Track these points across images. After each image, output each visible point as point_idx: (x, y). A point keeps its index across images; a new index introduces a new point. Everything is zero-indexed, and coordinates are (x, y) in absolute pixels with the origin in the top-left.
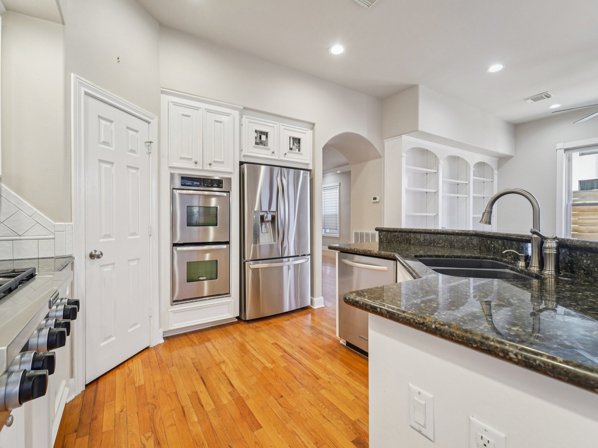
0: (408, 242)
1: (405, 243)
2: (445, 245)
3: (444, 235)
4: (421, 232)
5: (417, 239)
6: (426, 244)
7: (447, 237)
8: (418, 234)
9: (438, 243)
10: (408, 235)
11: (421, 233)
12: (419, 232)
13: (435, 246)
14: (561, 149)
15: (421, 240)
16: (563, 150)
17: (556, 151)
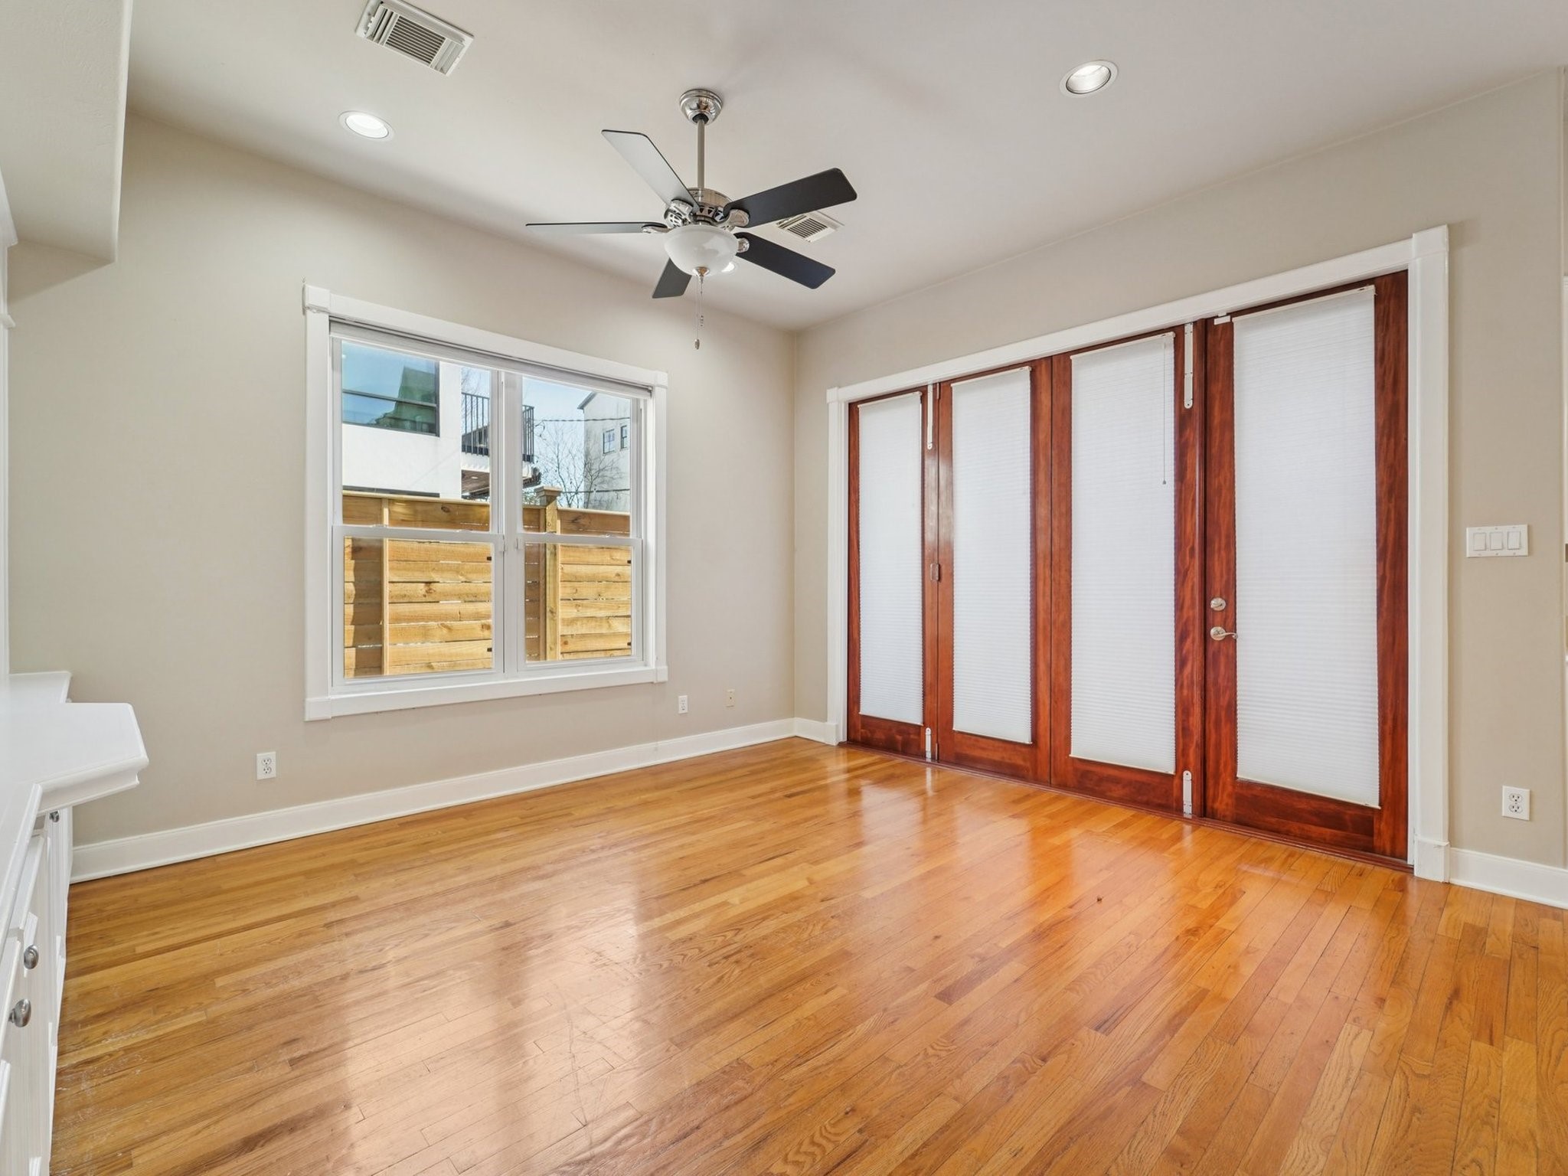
14: (320, 310)
16: (326, 318)
17: (304, 313)
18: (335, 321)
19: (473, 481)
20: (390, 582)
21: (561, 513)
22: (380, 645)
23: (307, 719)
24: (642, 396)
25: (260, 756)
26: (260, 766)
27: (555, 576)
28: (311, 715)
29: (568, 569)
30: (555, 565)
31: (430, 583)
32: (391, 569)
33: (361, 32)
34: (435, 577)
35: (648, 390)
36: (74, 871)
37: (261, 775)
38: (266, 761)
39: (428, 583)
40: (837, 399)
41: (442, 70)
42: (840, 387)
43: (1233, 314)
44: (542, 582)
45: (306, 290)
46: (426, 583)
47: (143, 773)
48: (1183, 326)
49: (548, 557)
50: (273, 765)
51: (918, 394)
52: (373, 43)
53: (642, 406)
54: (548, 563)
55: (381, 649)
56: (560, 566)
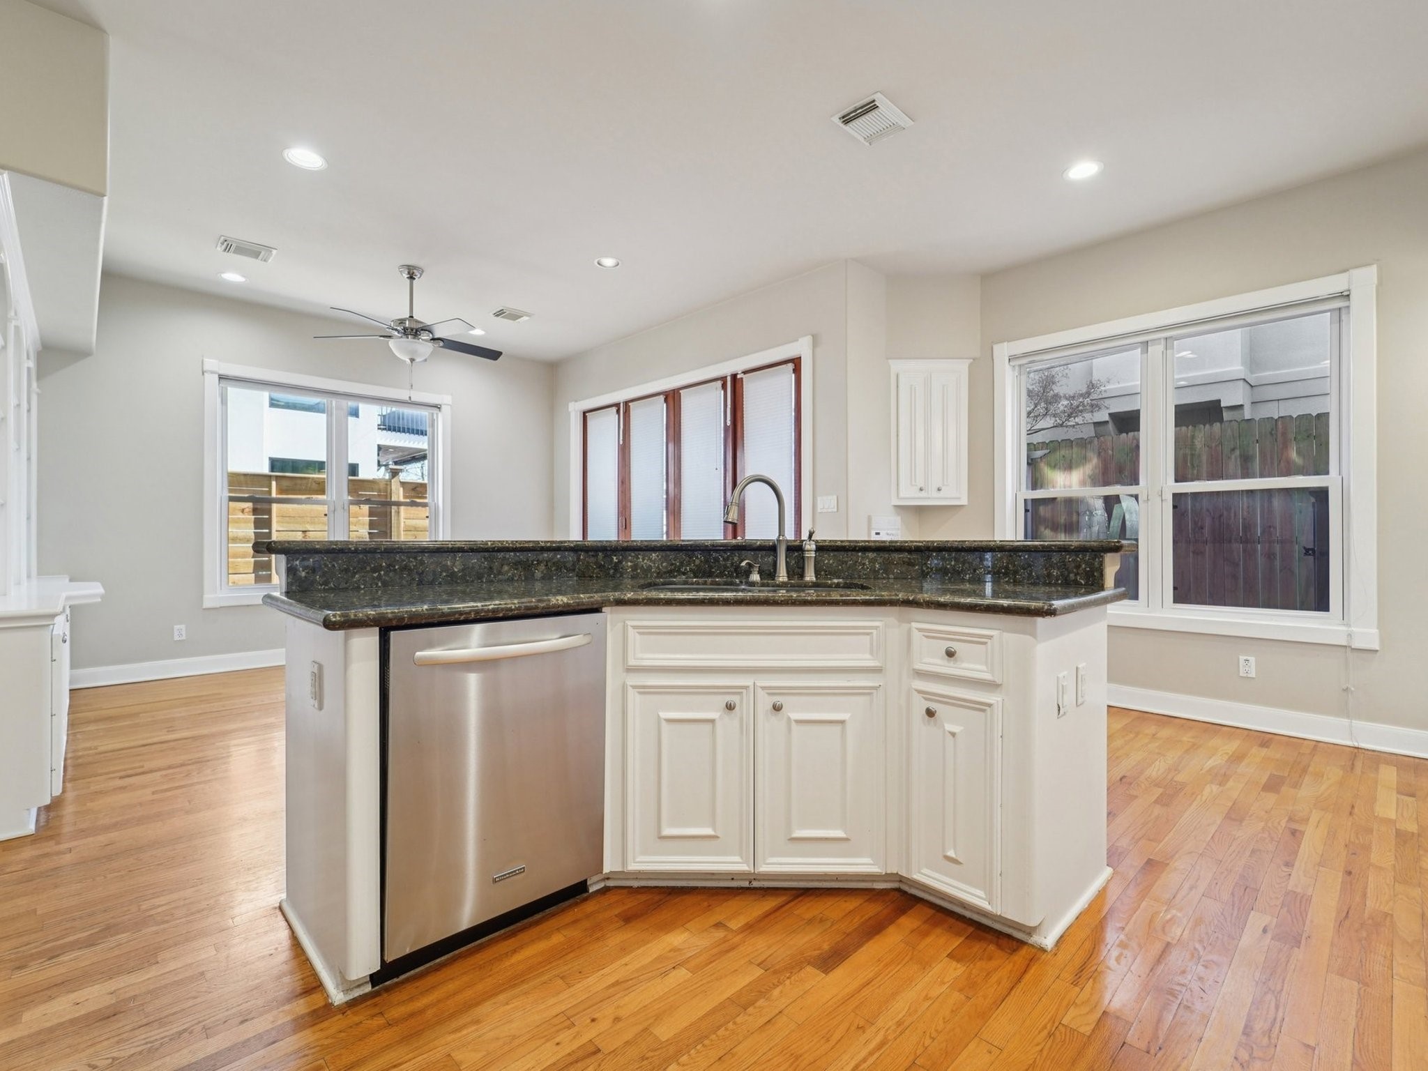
0: (414, 579)
1: (404, 582)
2: (514, 575)
3: (512, 554)
4: (459, 548)
5: (445, 568)
6: (468, 578)
7: (519, 557)
8: (445, 554)
9: (500, 573)
10: (415, 558)
11: (461, 550)
12: (452, 548)
13: (492, 581)
14: (212, 372)
15: (456, 570)
16: (217, 376)
17: (203, 374)
18: (222, 378)
19: (391, 453)
20: (277, 531)
21: (403, 484)
22: (269, 573)
23: (204, 607)
24: (435, 411)
25: (176, 627)
26: (176, 633)
27: (398, 527)
28: (207, 604)
29: (409, 522)
30: (398, 520)
31: (306, 531)
32: (278, 522)
33: (219, 249)
34: (309, 527)
35: (438, 407)
36: (71, 683)
37: (176, 638)
38: (180, 630)
39: (304, 532)
40: (575, 409)
41: (265, 260)
42: (576, 401)
43: (745, 373)
44: (388, 531)
45: (204, 362)
46: (303, 531)
47: (102, 597)
48: (726, 377)
49: (393, 514)
50: (184, 633)
51: (614, 409)
52: (225, 253)
53: (435, 418)
54: (393, 518)
55: (270, 575)
56: (402, 520)
